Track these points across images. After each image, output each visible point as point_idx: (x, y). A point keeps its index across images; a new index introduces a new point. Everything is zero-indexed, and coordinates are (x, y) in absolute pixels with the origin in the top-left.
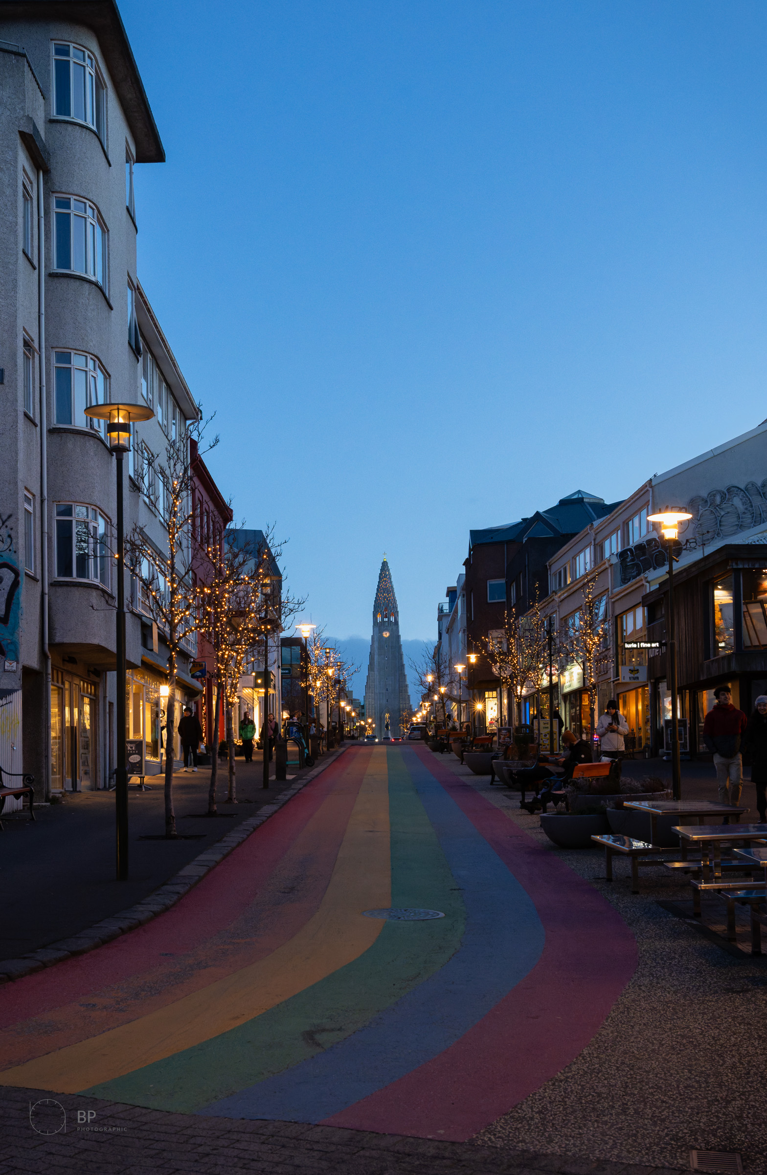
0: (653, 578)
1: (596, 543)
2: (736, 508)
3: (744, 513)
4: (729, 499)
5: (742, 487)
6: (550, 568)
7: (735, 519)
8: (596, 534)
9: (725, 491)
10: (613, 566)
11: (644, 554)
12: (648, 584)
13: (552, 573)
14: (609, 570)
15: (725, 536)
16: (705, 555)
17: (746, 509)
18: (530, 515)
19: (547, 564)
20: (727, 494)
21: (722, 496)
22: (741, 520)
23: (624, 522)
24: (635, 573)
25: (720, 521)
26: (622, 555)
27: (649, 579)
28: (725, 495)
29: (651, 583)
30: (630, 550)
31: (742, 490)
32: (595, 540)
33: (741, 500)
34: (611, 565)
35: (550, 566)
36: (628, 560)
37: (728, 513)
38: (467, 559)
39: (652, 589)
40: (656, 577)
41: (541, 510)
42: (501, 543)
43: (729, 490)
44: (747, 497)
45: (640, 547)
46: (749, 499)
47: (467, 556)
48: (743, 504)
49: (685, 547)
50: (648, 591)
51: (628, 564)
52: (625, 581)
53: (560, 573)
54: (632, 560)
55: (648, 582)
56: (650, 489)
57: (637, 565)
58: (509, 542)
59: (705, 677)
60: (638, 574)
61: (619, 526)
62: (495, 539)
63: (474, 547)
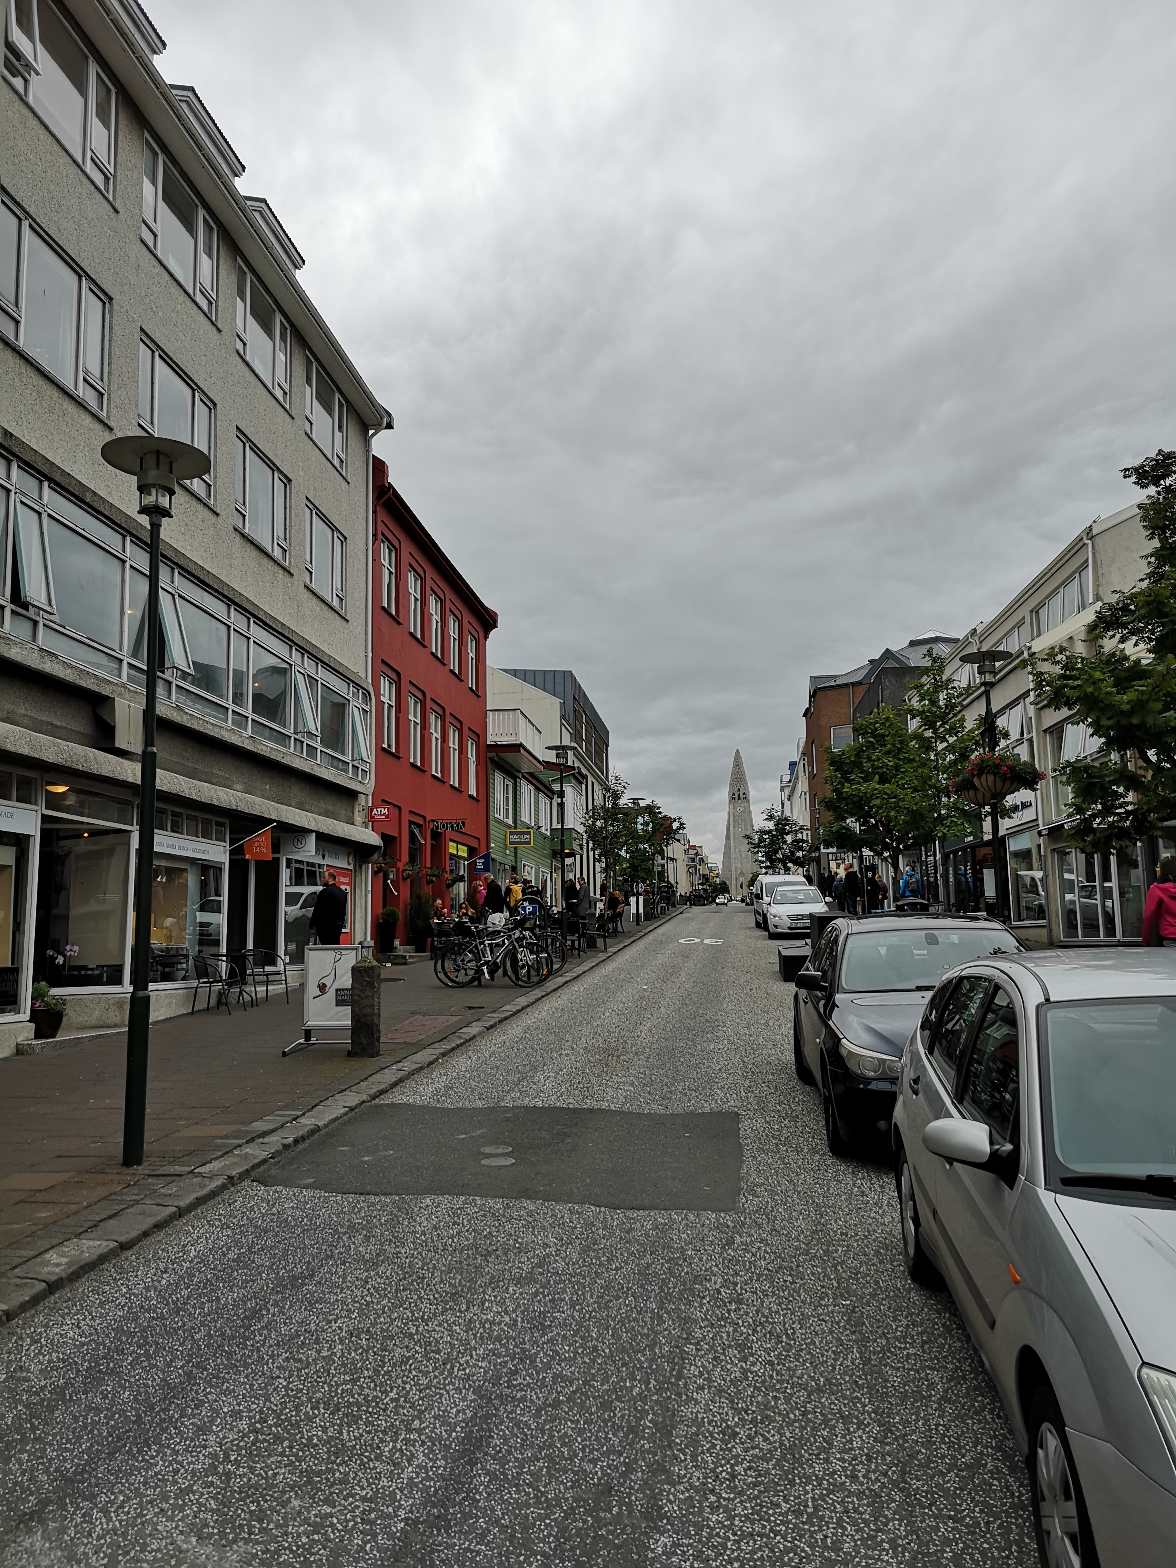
18: (878, 656)
19: (906, 697)
23: (1031, 611)
38: (807, 710)
41: (889, 651)
42: (846, 686)
47: (808, 706)
56: (1089, 542)
58: (854, 684)
61: (1023, 619)
62: (837, 683)
63: (815, 691)
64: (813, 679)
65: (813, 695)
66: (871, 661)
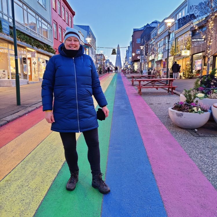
10: (176, 23)
11: (185, 20)
26: (179, 20)
27: (193, 22)
35: (151, 33)
38: (133, 35)
45: (184, 18)
51: (180, 23)
52: (179, 28)
62: (138, 30)
63: (134, 32)
64: (134, 29)
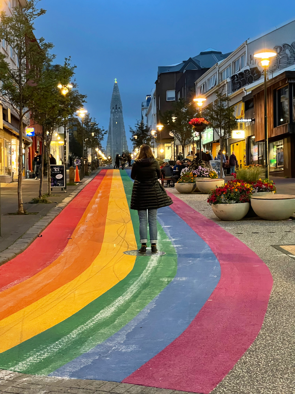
0: (248, 88)
1: (219, 72)
2: (287, 55)
3: (291, 57)
4: (284, 50)
5: (290, 45)
6: (197, 85)
7: (287, 60)
8: (219, 68)
9: (282, 46)
10: (228, 83)
11: (243, 77)
12: (245, 91)
13: (197, 87)
14: (226, 85)
15: (282, 68)
16: (273, 77)
17: (292, 55)
18: (187, 59)
19: (195, 83)
20: (283, 48)
21: (280, 49)
22: (289, 60)
23: (233, 62)
24: (239, 86)
25: (279, 61)
26: (233, 78)
27: (246, 89)
28: (282, 48)
29: (247, 91)
30: (236, 75)
31: (290, 46)
32: (218, 71)
33: (289, 50)
34: (227, 83)
35: (197, 84)
36: (235, 80)
37: (283, 57)
38: (157, 81)
39: (247, 94)
40: (249, 88)
41: (192, 57)
42: (173, 73)
43: (284, 46)
44: (292, 49)
45: (241, 74)
46: (293, 50)
47: (157, 79)
48: (291, 52)
49: (262, 74)
50: (245, 95)
51: (236, 82)
52: (234, 90)
53: (201, 87)
54: (237, 80)
55: (245, 90)
56: (246, 46)
57: (239, 82)
58: (177, 72)
59: (274, 136)
60: (240, 87)
61: (230, 64)
62: (170, 71)
63: (160, 74)
64: (160, 68)
65: (160, 76)
66: (184, 62)
